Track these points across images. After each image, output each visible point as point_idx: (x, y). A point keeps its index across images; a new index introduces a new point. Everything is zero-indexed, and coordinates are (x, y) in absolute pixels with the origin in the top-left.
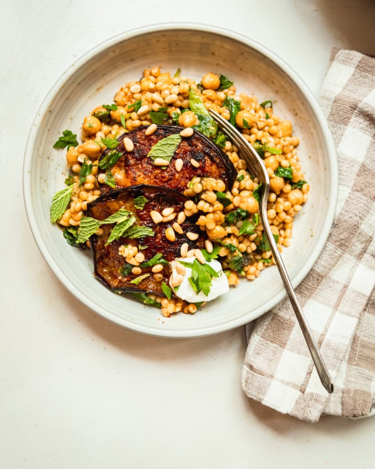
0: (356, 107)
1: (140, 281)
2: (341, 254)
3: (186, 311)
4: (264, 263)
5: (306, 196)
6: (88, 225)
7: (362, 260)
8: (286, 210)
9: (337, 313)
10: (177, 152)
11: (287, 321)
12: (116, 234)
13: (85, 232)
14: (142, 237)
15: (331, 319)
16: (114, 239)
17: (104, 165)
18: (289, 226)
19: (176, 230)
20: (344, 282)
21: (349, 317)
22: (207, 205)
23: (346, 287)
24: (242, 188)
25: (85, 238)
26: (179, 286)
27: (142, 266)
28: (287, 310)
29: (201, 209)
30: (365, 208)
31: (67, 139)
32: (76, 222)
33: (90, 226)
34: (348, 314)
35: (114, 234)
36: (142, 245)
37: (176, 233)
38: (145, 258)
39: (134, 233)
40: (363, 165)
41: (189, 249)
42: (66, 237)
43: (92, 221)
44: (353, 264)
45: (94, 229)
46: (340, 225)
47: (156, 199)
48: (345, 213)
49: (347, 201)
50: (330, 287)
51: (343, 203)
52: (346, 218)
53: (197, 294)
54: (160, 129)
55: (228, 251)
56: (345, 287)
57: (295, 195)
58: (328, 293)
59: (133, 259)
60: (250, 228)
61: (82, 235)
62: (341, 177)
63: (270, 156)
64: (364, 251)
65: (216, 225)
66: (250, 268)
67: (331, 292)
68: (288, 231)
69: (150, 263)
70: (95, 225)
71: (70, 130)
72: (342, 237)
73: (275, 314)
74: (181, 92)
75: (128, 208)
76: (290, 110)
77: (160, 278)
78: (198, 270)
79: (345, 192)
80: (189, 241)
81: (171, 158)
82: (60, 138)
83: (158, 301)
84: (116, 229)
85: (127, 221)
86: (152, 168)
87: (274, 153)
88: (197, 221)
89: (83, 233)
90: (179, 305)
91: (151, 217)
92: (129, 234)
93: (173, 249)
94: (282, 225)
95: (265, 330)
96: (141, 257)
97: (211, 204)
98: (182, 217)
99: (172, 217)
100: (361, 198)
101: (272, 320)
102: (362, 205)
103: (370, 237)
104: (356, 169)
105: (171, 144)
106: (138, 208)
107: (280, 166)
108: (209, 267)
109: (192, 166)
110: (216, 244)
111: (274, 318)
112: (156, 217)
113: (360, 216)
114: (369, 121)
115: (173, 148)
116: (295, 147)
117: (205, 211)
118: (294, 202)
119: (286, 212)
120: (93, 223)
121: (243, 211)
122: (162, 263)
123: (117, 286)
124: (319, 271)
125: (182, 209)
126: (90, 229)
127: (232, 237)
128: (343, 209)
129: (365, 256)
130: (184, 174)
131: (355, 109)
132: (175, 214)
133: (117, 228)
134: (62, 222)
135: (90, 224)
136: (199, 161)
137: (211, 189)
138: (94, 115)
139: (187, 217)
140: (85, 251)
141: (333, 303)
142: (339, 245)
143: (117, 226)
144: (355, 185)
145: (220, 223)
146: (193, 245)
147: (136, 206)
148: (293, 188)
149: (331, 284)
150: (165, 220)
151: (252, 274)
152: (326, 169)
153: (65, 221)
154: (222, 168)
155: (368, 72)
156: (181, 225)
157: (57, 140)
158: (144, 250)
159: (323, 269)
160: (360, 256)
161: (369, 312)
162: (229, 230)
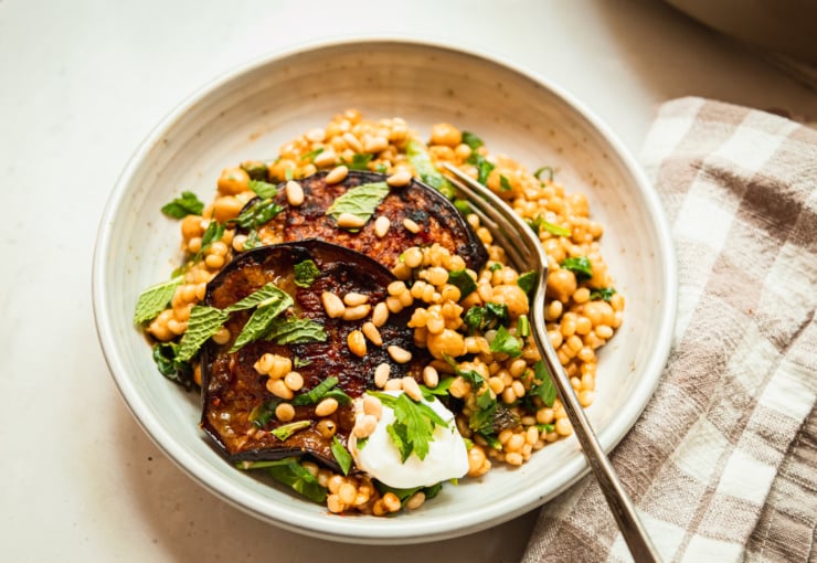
0: (701, 163)
1: (289, 433)
2: (696, 410)
3: (378, 509)
4: (540, 433)
5: (618, 315)
6: (204, 320)
7: (739, 444)
8: (581, 332)
9: (696, 537)
10: (380, 208)
11: (591, 542)
12: (252, 329)
13: (194, 336)
14: (303, 341)
15: (683, 547)
16: (248, 339)
17: (247, 220)
18: (588, 367)
19: (368, 336)
20: (706, 483)
21: (722, 542)
22: (430, 288)
23: (710, 492)
24: (498, 281)
25: (192, 347)
26: (367, 438)
27: (298, 402)
28: (588, 515)
29: (418, 296)
30: (735, 328)
31: (187, 204)
32: (182, 324)
33: (206, 323)
34: (719, 537)
35: (251, 329)
36: (302, 357)
37: (369, 343)
38: (304, 385)
39: (287, 334)
40: (723, 257)
41: (392, 376)
42: (156, 360)
43: (211, 313)
44: (722, 450)
45: (212, 327)
46: (687, 352)
47: (335, 273)
48: (696, 332)
49: (697, 311)
50: (679, 489)
51: (690, 315)
52: (697, 340)
53: (403, 462)
54: (354, 177)
55: (468, 385)
56: (708, 492)
57: (597, 309)
58: (675, 501)
59: (280, 383)
60: (512, 343)
61: (189, 342)
62: (683, 271)
63: (548, 239)
64: (742, 425)
65: (447, 327)
66: (510, 438)
67: (680, 500)
68: (587, 378)
69: (313, 394)
70: (215, 320)
71: (195, 191)
72: (692, 372)
73: (565, 523)
74: (394, 138)
75: (282, 286)
76: (583, 178)
77: (330, 428)
78: (406, 409)
79: (693, 295)
80: (392, 361)
81: (369, 217)
82: (176, 200)
83: (323, 479)
84: (254, 320)
85: (276, 304)
86: (334, 233)
87: (557, 233)
88: (409, 319)
89: (192, 339)
90: (365, 490)
91: (322, 305)
92: (279, 333)
93: (360, 373)
94: (574, 366)
95: (543, 557)
96: (296, 381)
97: (437, 289)
98: (381, 311)
99: (363, 310)
100: (726, 309)
101: (558, 534)
102: (726, 320)
103: (751, 399)
104: (711, 260)
105: (370, 197)
106: (300, 285)
107: (568, 255)
108: (429, 409)
109: (406, 231)
110: (445, 374)
111: (561, 530)
112: (333, 304)
113: (725, 340)
114: (726, 186)
115: (375, 203)
116: (596, 239)
117: (426, 300)
118: (597, 318)
119: (582, 337)
120: (212, 317)
121: (499, 307)
122: (336, 397)
123: (242, 449)
124: (652, 437)
125: (384, 297)
126: (205, 328)
127: (476, 360)
128: (690, 324)
129: (744, 435)
130: (390, 244)
131: (698, 168)
132: (369, 306)
133: (258, 318)
134: (155, 328)
135: (207, 319)
136: (418, 222)
137: (439, 263)
138: (242, 167)
139: (391, 314)
140: (189, 394)
141: (687, 519)
142: (689, 389)
143: (256, 315)
144: (710, 284)
145: (453, 324)
146: (400, 370)
147: (297, 282)
148: (593, 297)
149: (679, 482)
150: (350, 313)
151: (516, 451)
152: (653, 255)
153: (160, 325)
154: (460, 237)
155: (717, 119)
156: (380, 329)
157: (170, 200)
158: (303, 367)
159: (660, 434)
160: (736, 436)
161: (765, 554)
162: (472, 343)
